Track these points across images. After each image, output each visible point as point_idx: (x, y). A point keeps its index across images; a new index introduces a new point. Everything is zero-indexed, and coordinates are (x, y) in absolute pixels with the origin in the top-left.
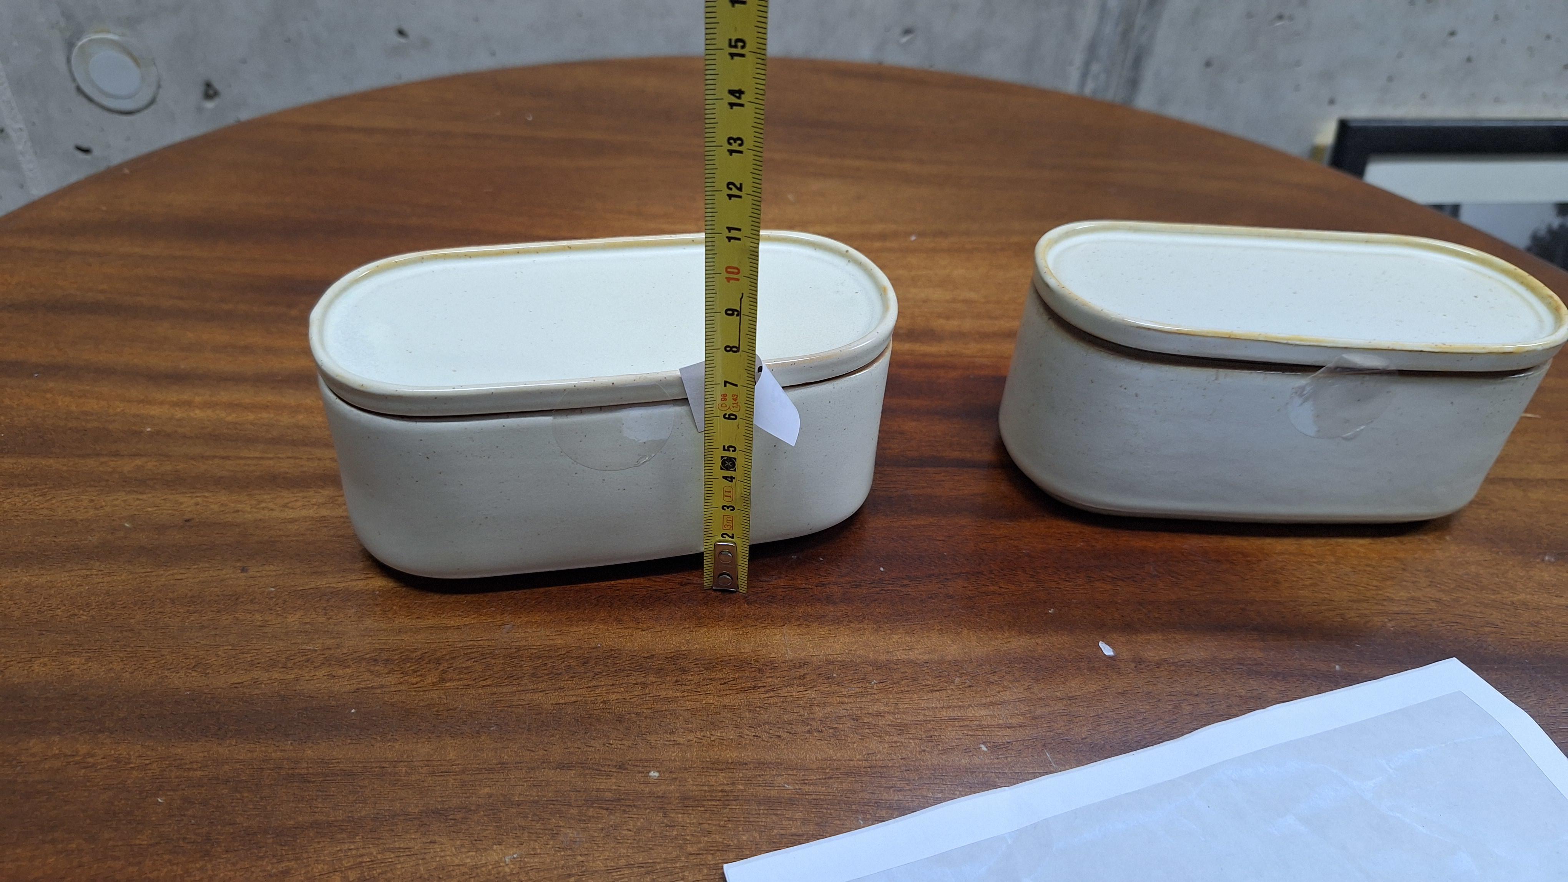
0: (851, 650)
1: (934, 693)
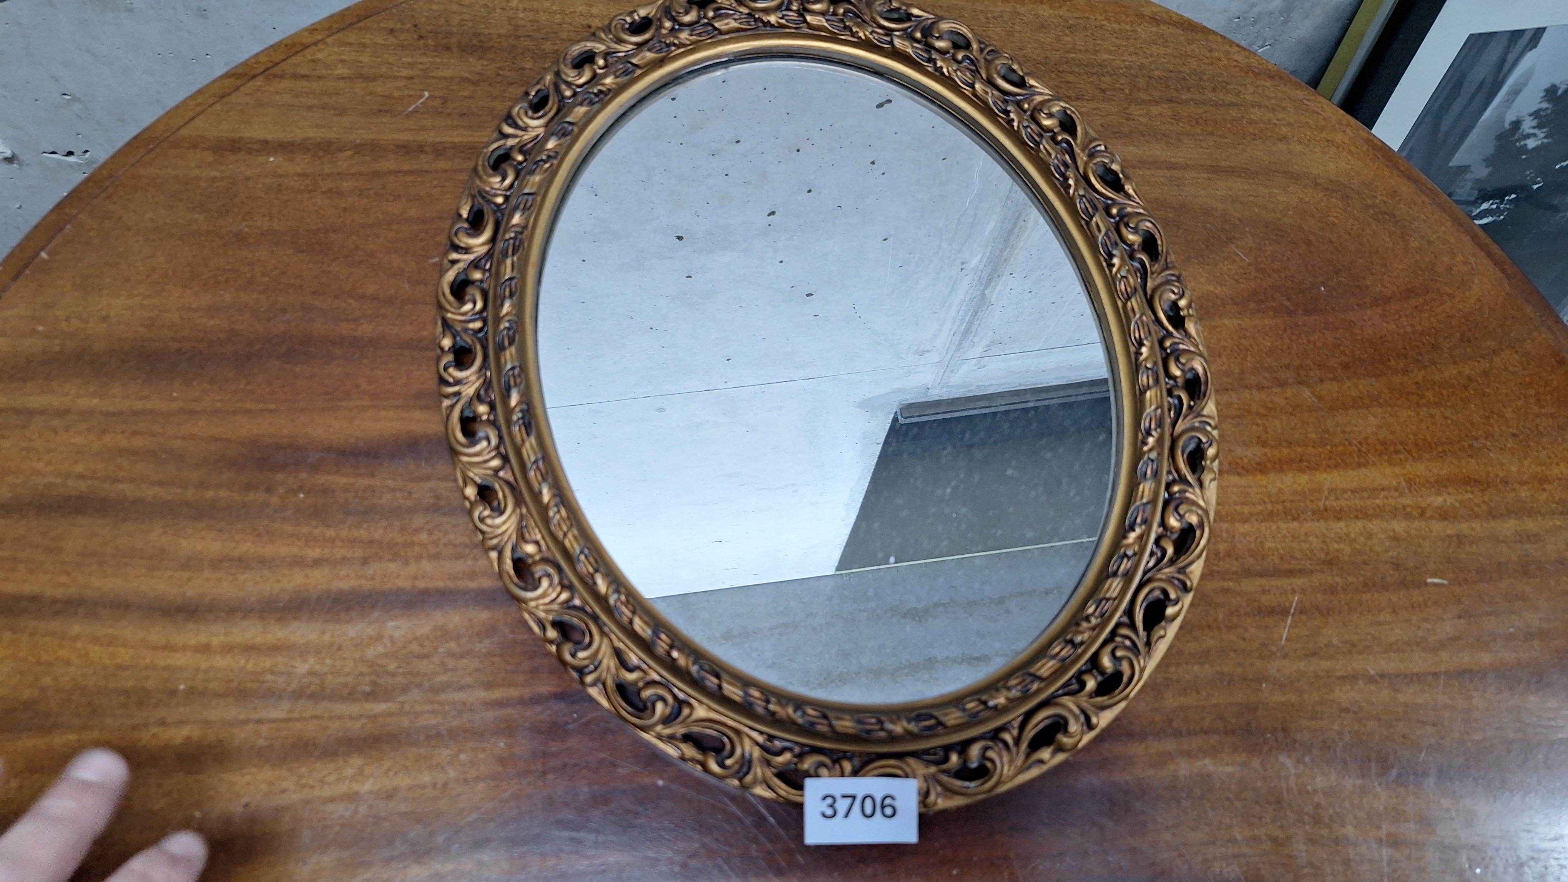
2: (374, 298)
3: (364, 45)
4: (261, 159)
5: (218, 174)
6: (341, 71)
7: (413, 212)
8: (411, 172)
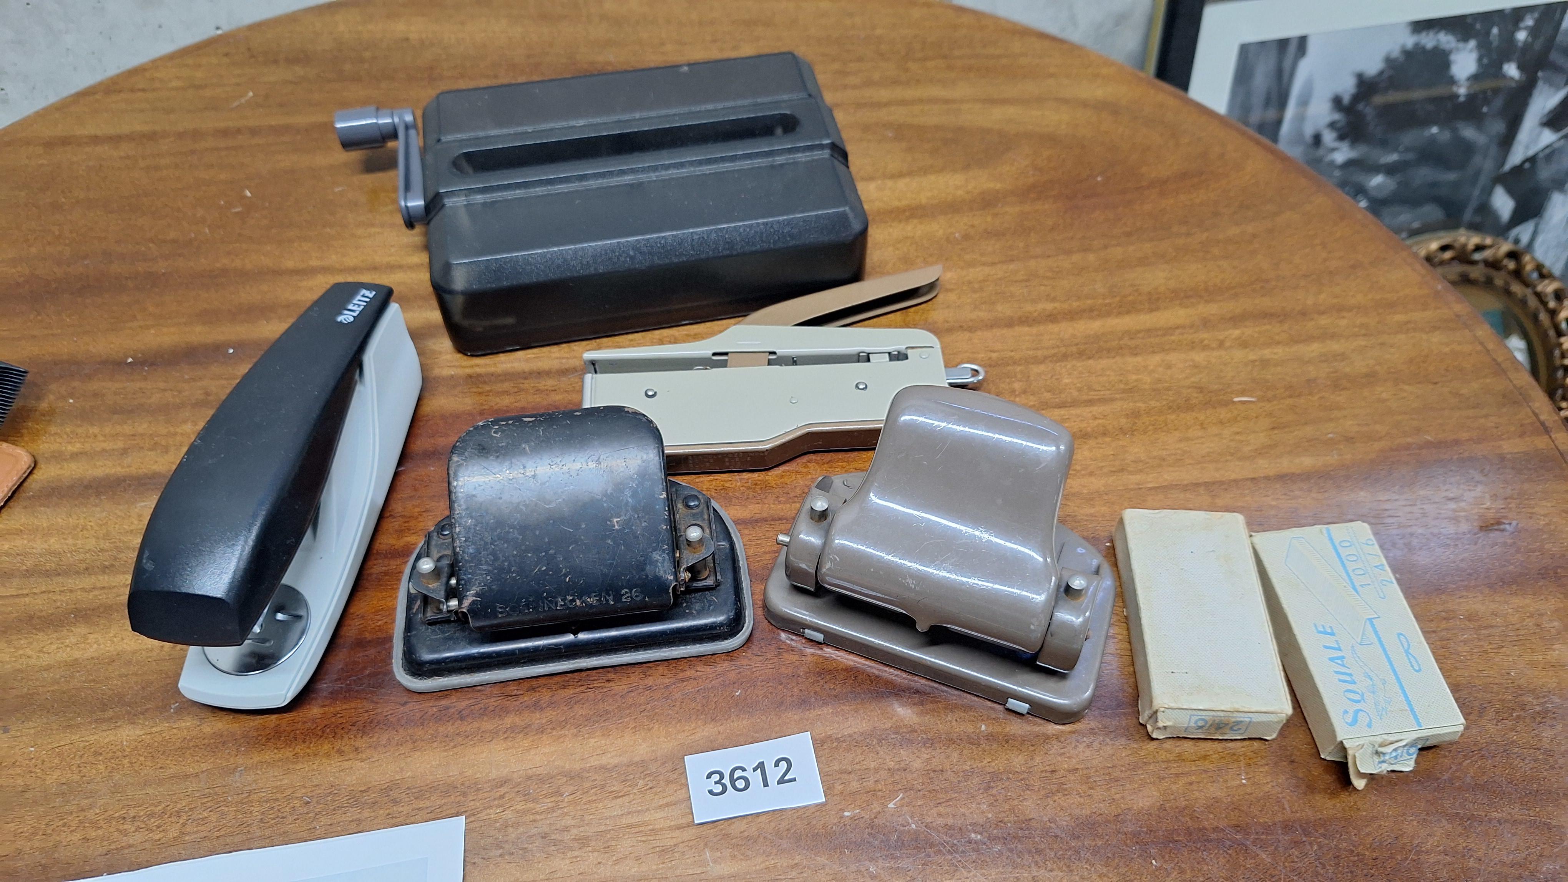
0: (549, 762)
1: (618, 800)
2: (174, 241)
3: (200, 66)
4: (88, 149)
5: (45, 162)
6: (175, 83)
7: (223, 176)
8: (227, 148)
